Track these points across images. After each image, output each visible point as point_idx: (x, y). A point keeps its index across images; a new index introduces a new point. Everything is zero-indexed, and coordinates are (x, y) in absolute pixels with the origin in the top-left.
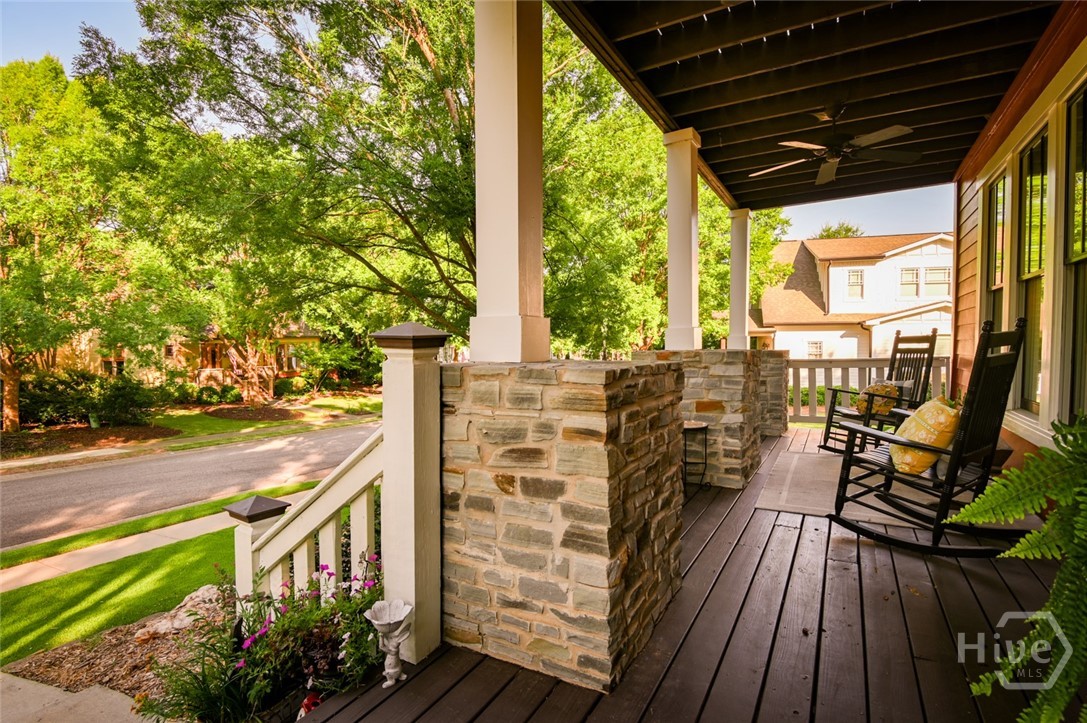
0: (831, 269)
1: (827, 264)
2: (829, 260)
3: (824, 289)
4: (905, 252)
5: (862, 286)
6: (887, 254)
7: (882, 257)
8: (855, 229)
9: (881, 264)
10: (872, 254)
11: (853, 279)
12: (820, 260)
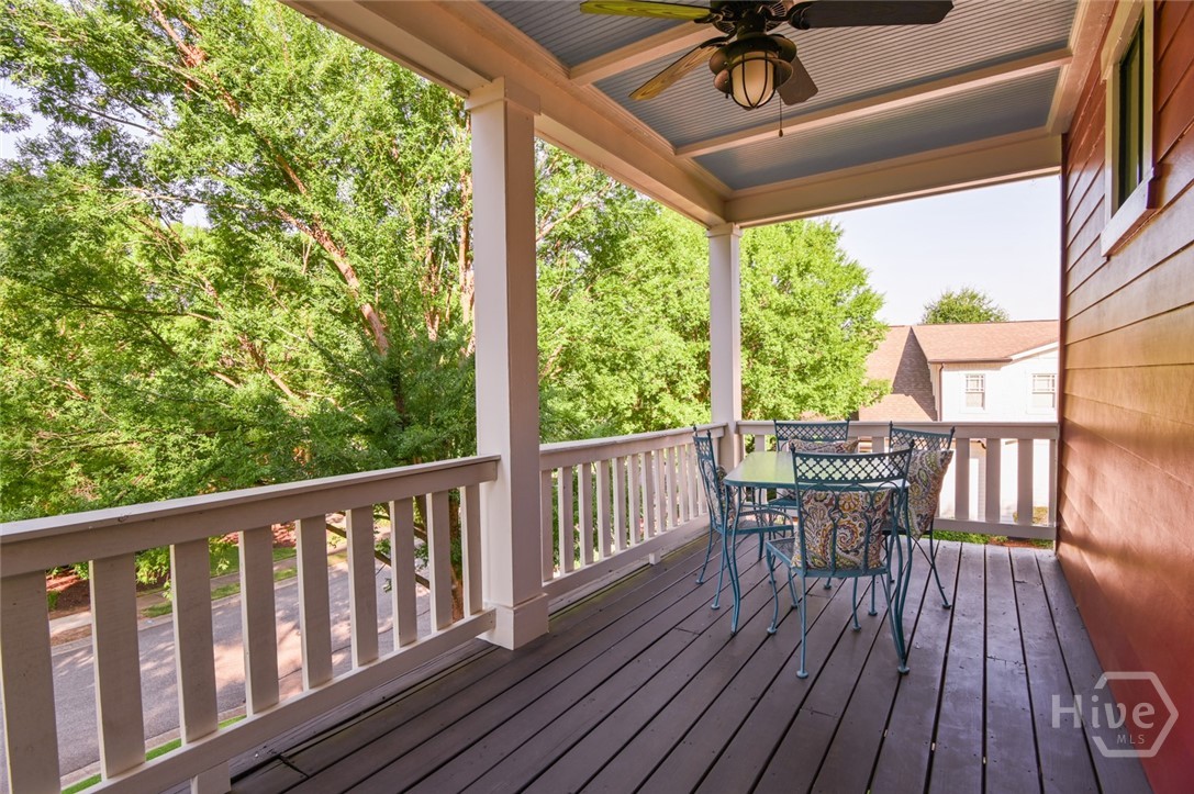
0: (944, 373)
1: (939, 367)
2: (941, 363)
3: (935, 393)
4: (1038, 354)
5: (983, 394)
6: (1014, 357)
7: (1008, 361)
8: (981, 296)
9: (1006, 368)
10: (995, 356)
11: (972, 385)
12: (933, 363)
